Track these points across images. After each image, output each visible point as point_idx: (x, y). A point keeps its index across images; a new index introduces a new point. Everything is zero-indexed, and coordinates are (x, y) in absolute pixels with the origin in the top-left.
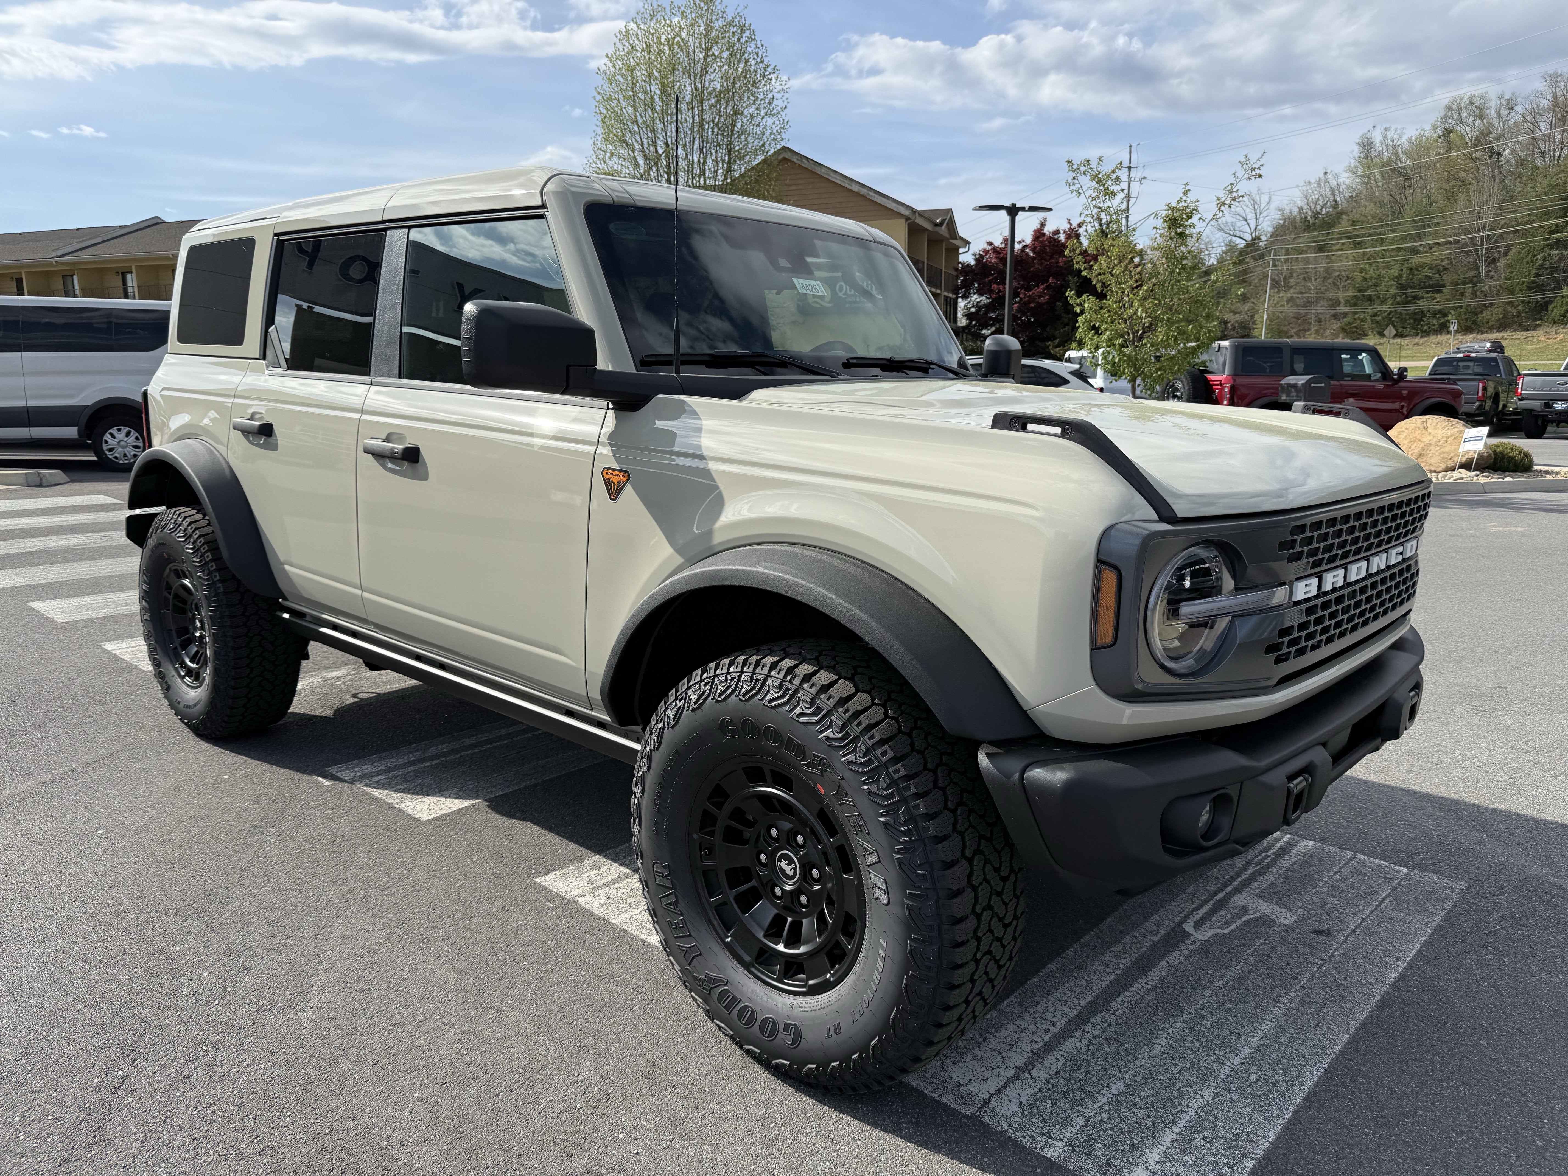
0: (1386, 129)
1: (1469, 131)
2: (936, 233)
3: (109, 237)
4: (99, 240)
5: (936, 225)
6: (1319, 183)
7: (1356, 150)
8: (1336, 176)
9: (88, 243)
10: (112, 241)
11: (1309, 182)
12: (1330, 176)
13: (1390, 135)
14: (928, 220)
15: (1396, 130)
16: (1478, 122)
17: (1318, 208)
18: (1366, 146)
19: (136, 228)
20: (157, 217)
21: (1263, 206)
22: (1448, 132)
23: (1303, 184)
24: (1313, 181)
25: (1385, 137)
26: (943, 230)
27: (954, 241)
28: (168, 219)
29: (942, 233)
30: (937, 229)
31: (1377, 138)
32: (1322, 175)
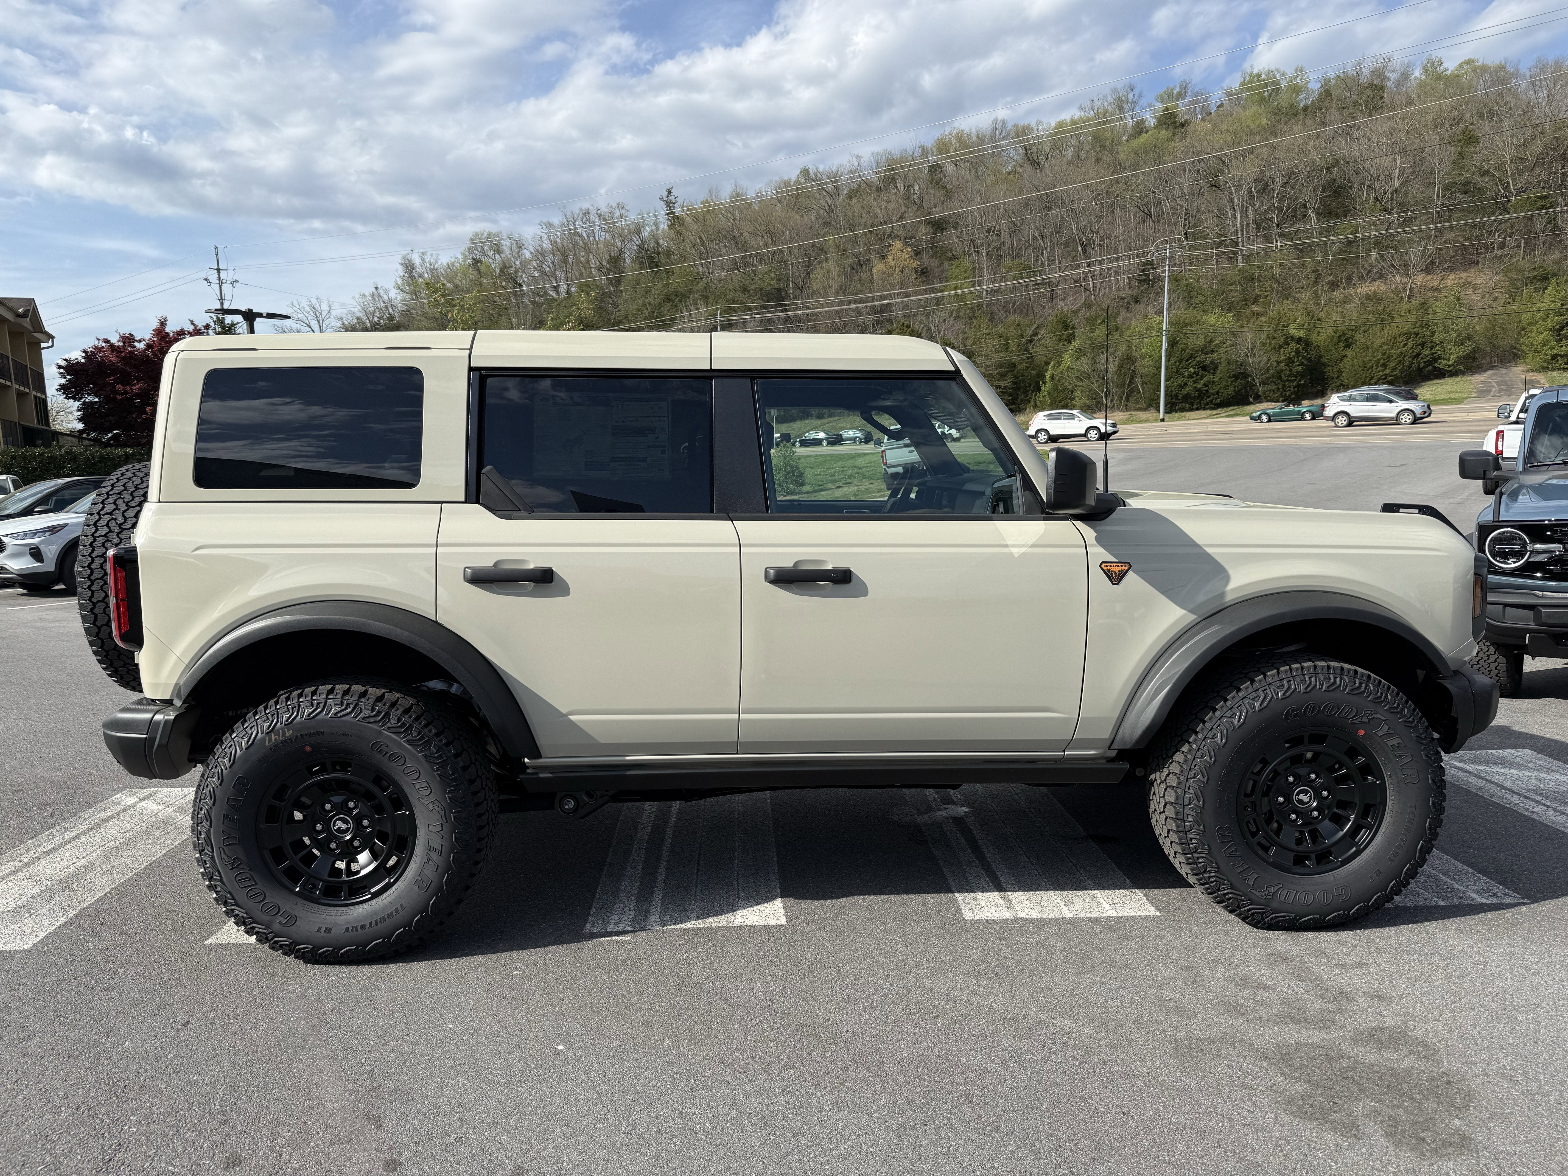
0: (423, 253)
1: (494, 262)
2: (20, 324)
5: (19, 316)
6: (373, 295)
7: (401, 271)
8: (387, 291)
11: (364, 295)
12: (381, 291)
13: (427, 258)
14: (11, 310)
15: (432, 255)
16: (497, 257)
17: (376, 319)
18: (409, 267)
21: (324, 314)
22: (476, 261)
23: (358, 296)
24: (367, 294)
25: (423, 260)
26: (26, 323)
27: (36, 335)
29: (26, 325)
30: (20, 320)
31: (417, 261)
32: (374, 290)
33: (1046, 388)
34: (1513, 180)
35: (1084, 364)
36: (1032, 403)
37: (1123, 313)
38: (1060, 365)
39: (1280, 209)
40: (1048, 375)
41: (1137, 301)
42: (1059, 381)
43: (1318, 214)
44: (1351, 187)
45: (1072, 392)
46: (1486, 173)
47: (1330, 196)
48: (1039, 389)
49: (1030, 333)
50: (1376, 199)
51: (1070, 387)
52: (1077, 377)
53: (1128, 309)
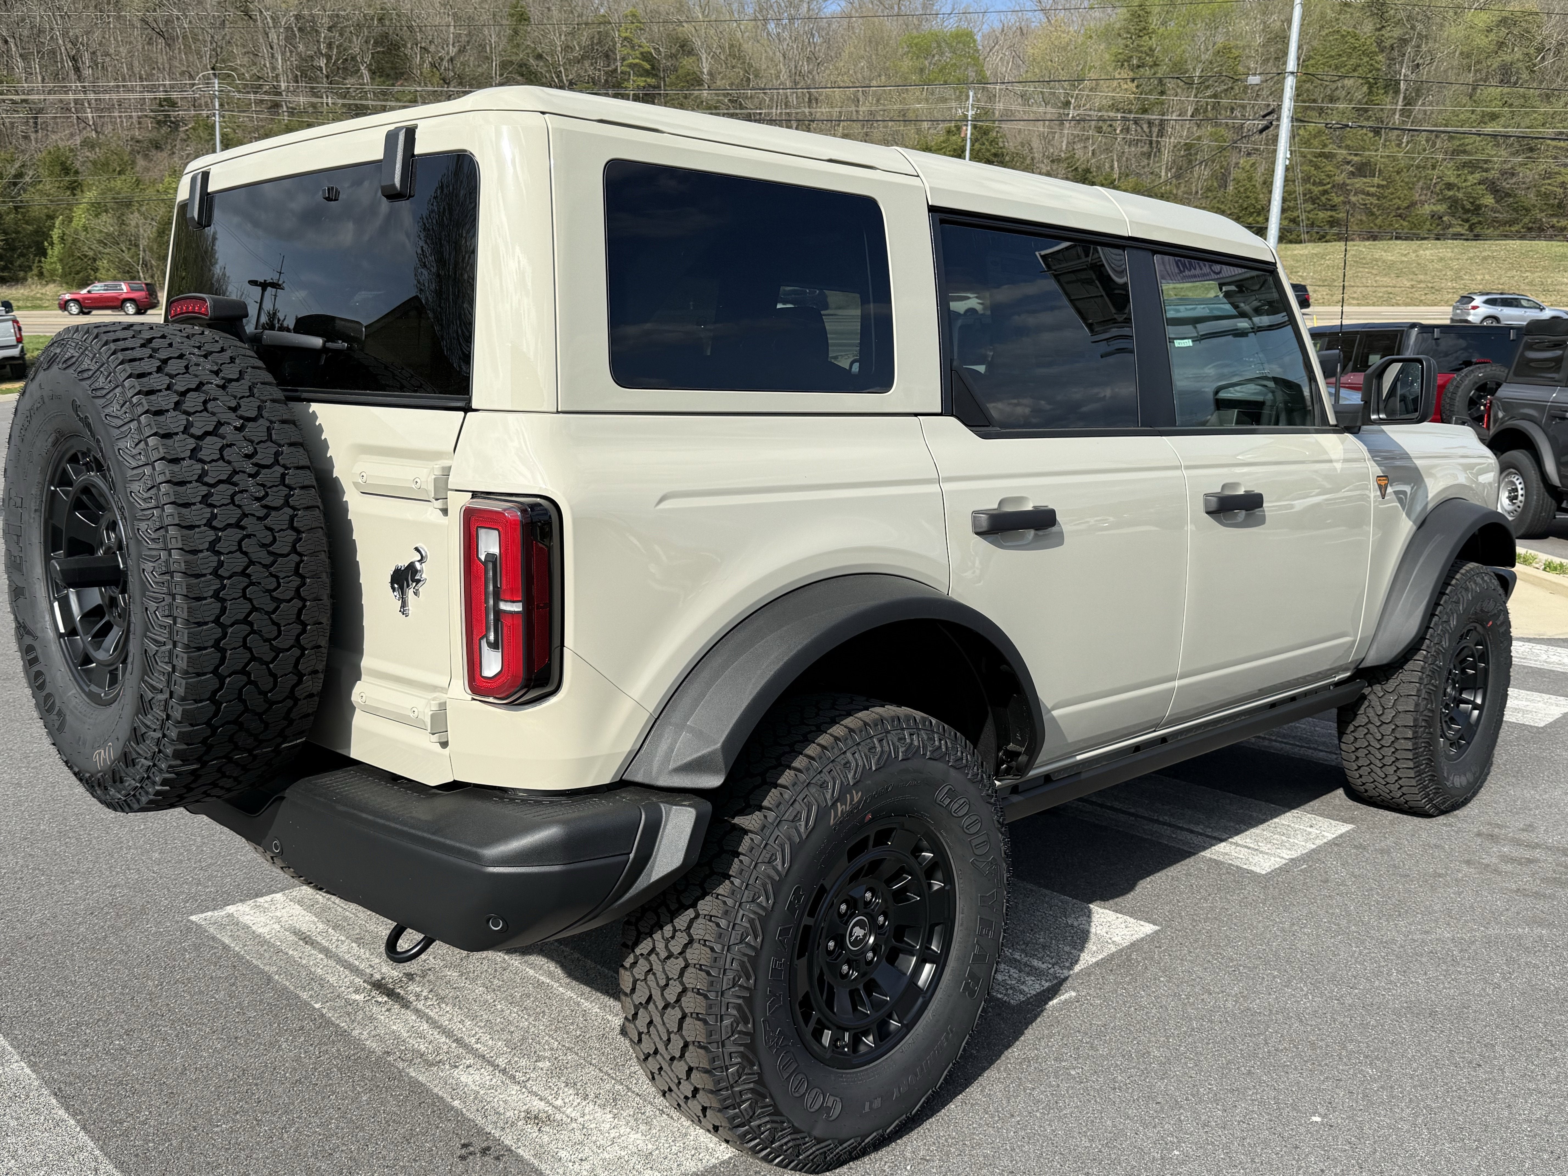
33: (55, 252)
34: (566, 69)
35: (107, 223)
36: (35, 271)
37: (141, 162)
38: (71, 221)
39: (329, 57)
40: (56, 234)
41: (158, 147)
42: (73, 243)
43: (373, 73)
44: (405, 46)
45: (95, 260)
46: (539, 57)
47: (383, 52)
48: (44, 254)
49: (13, 172)
50: (433, 65)
51: (91, 253)
52: (100, 242)
53: (146, 156)
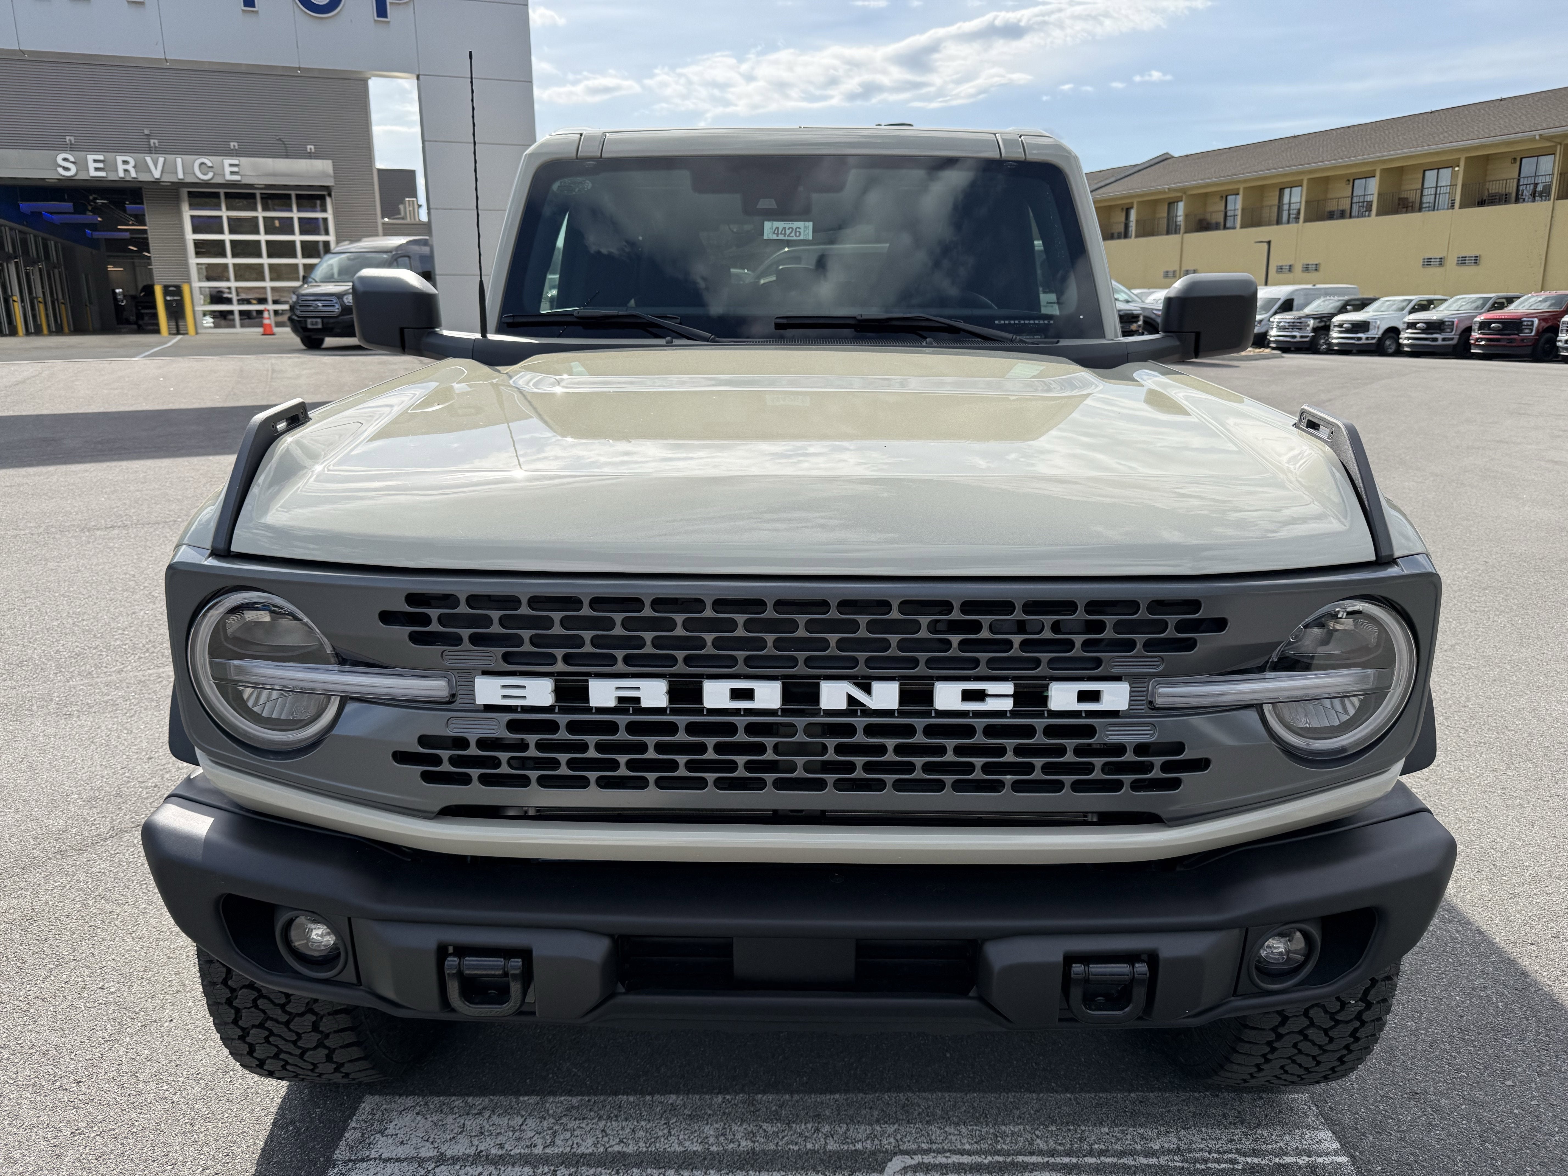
3: (1123, 175)
4: (1113, 179)
9: (1103, 184)
10: (1123, 180)
19: (1147, 165)
20: (1167, 153)
28: (1176, 154)
